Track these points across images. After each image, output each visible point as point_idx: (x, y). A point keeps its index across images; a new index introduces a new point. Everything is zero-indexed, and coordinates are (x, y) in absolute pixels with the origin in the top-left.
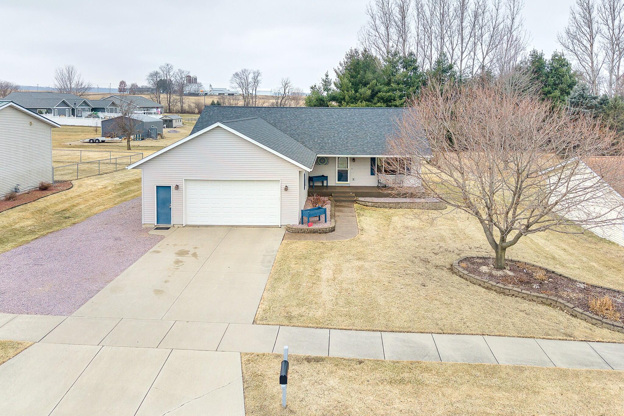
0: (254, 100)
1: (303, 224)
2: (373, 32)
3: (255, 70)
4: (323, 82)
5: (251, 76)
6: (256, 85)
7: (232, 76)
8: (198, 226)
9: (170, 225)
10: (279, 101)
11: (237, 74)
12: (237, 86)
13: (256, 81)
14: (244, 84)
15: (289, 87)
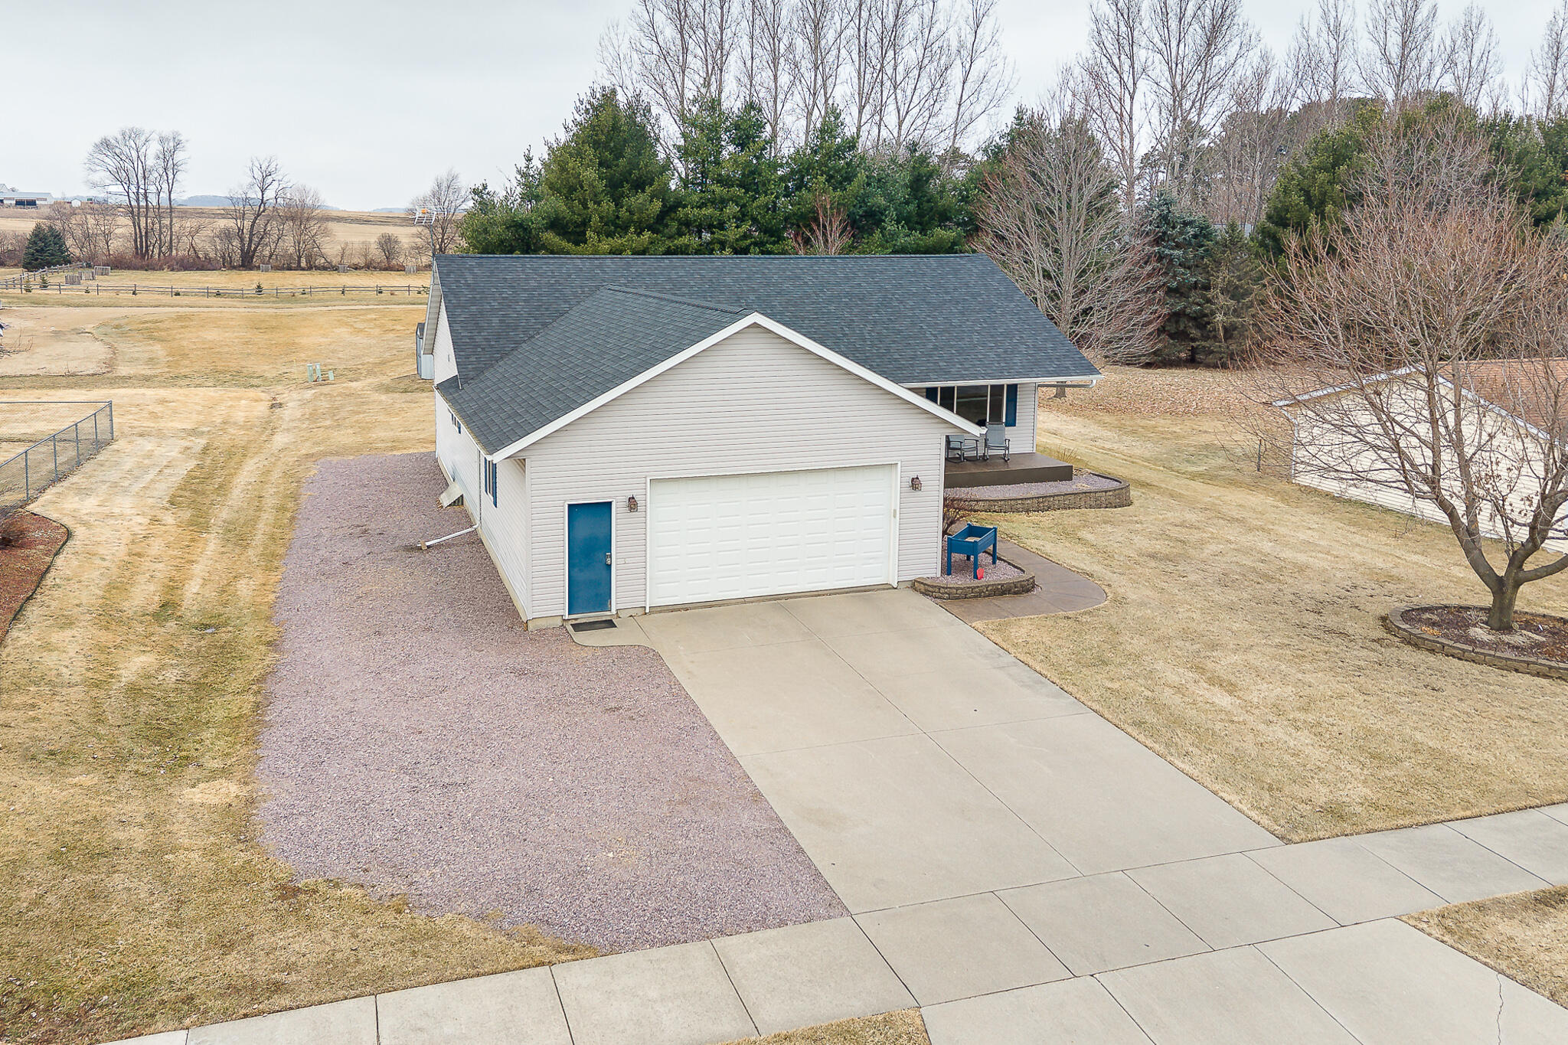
0: (166, 222)
1: (949, 574)
2: (647, 44)
3: (167, 132)
4: (519, 177)
5: (153, 149)
6: (171, 176)
7: (91, 149)
8: (685, 607)
9: (608, 613)
10: (247, 224)
11: (106, 144)
12: (107, 178)
13: (169, 165)
14: (132, 174)
15: (275, 184)
